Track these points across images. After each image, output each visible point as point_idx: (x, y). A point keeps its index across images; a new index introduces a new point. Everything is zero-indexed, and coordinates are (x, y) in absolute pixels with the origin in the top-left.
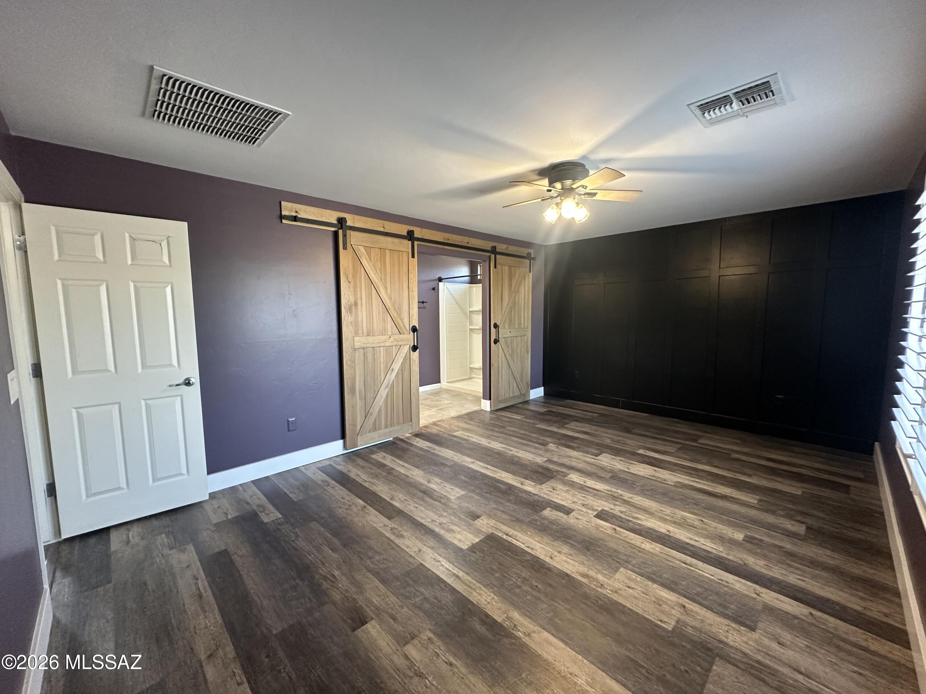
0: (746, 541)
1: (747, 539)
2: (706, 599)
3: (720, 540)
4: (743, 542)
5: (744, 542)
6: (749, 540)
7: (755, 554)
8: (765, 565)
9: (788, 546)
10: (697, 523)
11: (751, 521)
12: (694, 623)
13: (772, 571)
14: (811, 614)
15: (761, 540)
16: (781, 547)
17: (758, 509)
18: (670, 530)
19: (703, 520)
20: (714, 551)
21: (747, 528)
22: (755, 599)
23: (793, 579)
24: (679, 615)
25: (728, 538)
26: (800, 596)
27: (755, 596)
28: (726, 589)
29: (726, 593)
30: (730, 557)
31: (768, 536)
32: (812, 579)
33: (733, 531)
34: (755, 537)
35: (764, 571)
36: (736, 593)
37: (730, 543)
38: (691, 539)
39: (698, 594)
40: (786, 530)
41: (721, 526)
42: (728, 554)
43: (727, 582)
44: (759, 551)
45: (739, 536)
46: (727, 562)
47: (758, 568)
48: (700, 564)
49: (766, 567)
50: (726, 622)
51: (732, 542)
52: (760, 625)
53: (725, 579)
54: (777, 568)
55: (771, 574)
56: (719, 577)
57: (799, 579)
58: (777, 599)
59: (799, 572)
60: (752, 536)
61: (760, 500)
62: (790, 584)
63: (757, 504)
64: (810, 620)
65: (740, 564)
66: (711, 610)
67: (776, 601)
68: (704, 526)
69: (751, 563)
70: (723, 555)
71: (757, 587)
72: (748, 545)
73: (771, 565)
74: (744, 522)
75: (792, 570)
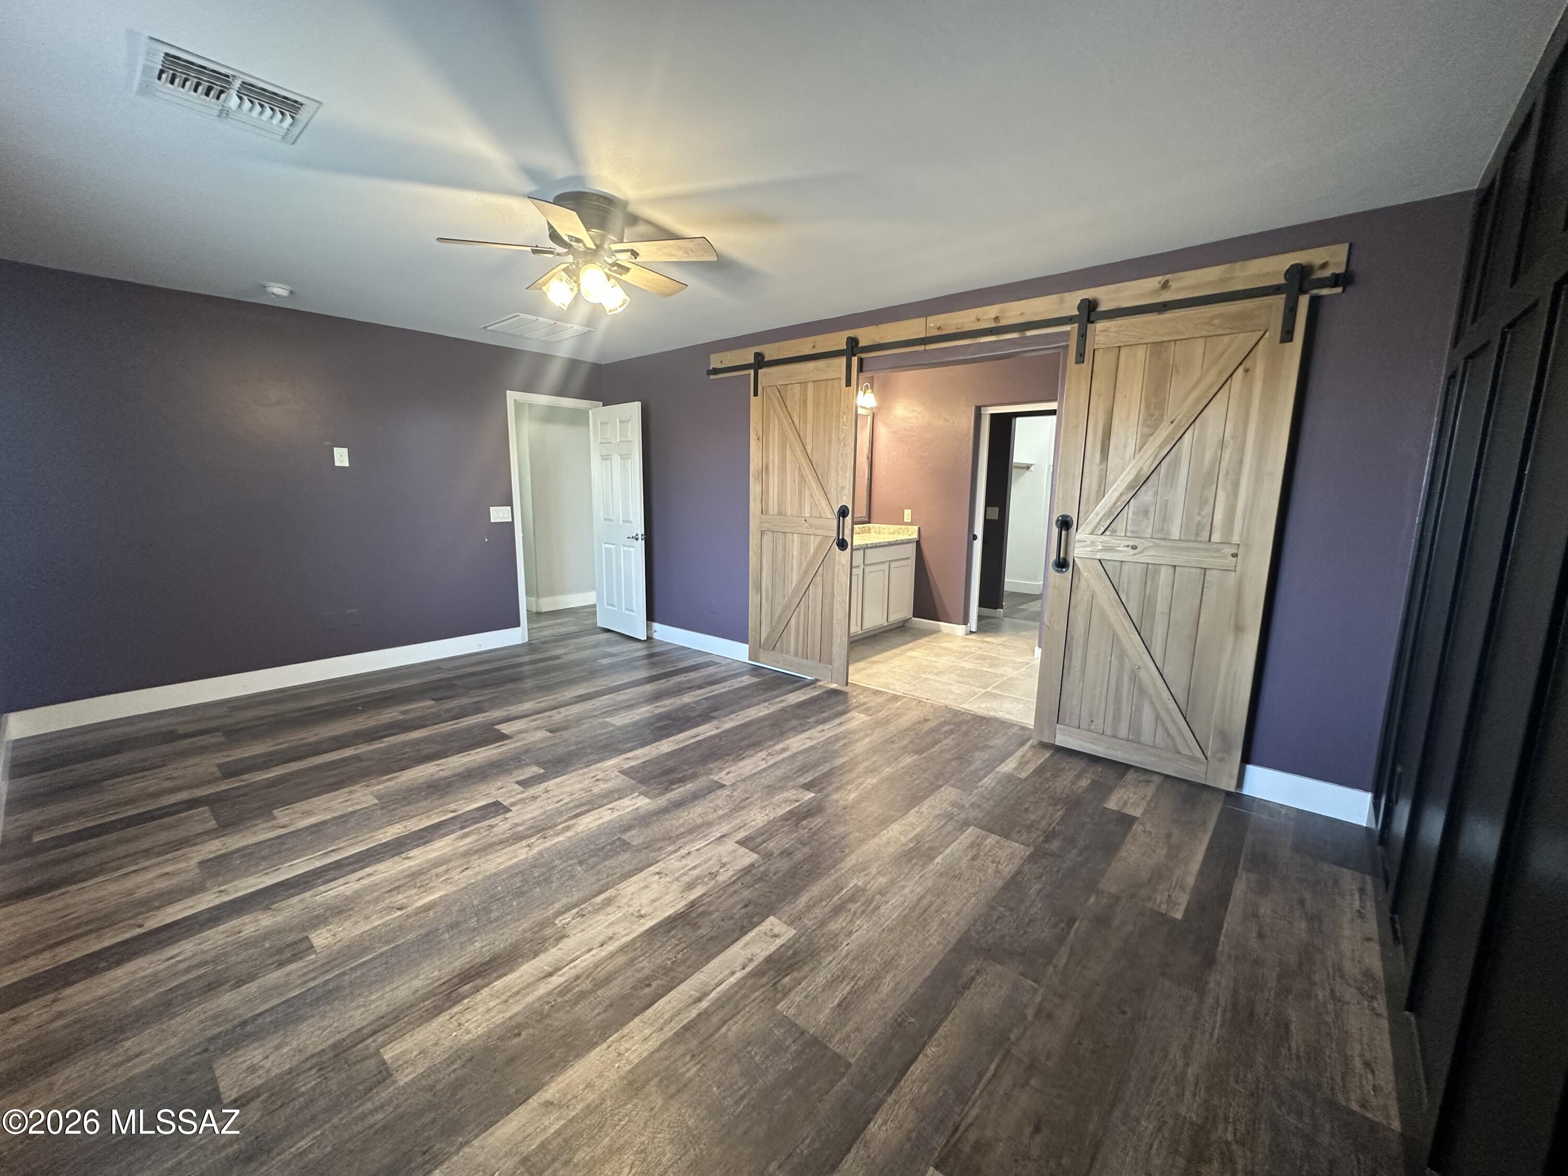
0: (300, 941)
1: (304, 946)
2: (271, 846)
3: (337, 907)
4: (306, 934)
5: (300, 936)
6: (300, 948)
7: (267, 935)
8: (240, 932)
9: (227, 1000)
10: (399, 899)
11: (337, 989)
12: (260, 826)
13: (223, 933)
14: (140, 926)
15: (281, 964)
16: (240, 982)
17: (359, 1036)
18: (406, 861)
19: (399, 913)
20: (322, 888)
21: (329, 964)
22: (219, 886)
23: (187, 948)
24: (280, 821)
25: (330, 919)
26: (165, 935)
27: (223, 888)
28: (261, 868)
29: (256, 865)
30: (295, 900)
31: (277, 988)
32: (156, 974)
33: (338, 937)
34: (295, 961)
35: (235, 922)
36: (247, 873)
37: (317, 917)
38: (369, 875)
39: (283, 843)
40: (258, 1036)
41: (364, 927)
42: (302, 901)
43: (267, 874)
44: (267, 945)
45: (321, 939)
46: (292, 891)
47: (247, 919)
48: (318, 864)
49: (237, 930)
50: (230, 849)
51: (319, 920)
52: (197, 871)
53: (272, 875)
54: (220, 943)
55: (221, 928)
56: (281, 870)
57: (177, 955)
58: (191, 907)
59: (182, 966)
60: (301, 958)
61: (385, 1073)
62: (186, 938)
63: (377, 1053)
64: (139, 920)
65: (273, 903)
66: (256, 844)
67: (191, 904)
68: (384, 904)
69: (260, 917)
70: (308, 894)
71: (226, 898)
72: (292, 938)
73: (229, 939)
74: (344, 974)
75: (196, 961)
